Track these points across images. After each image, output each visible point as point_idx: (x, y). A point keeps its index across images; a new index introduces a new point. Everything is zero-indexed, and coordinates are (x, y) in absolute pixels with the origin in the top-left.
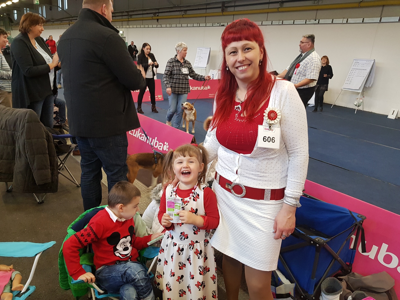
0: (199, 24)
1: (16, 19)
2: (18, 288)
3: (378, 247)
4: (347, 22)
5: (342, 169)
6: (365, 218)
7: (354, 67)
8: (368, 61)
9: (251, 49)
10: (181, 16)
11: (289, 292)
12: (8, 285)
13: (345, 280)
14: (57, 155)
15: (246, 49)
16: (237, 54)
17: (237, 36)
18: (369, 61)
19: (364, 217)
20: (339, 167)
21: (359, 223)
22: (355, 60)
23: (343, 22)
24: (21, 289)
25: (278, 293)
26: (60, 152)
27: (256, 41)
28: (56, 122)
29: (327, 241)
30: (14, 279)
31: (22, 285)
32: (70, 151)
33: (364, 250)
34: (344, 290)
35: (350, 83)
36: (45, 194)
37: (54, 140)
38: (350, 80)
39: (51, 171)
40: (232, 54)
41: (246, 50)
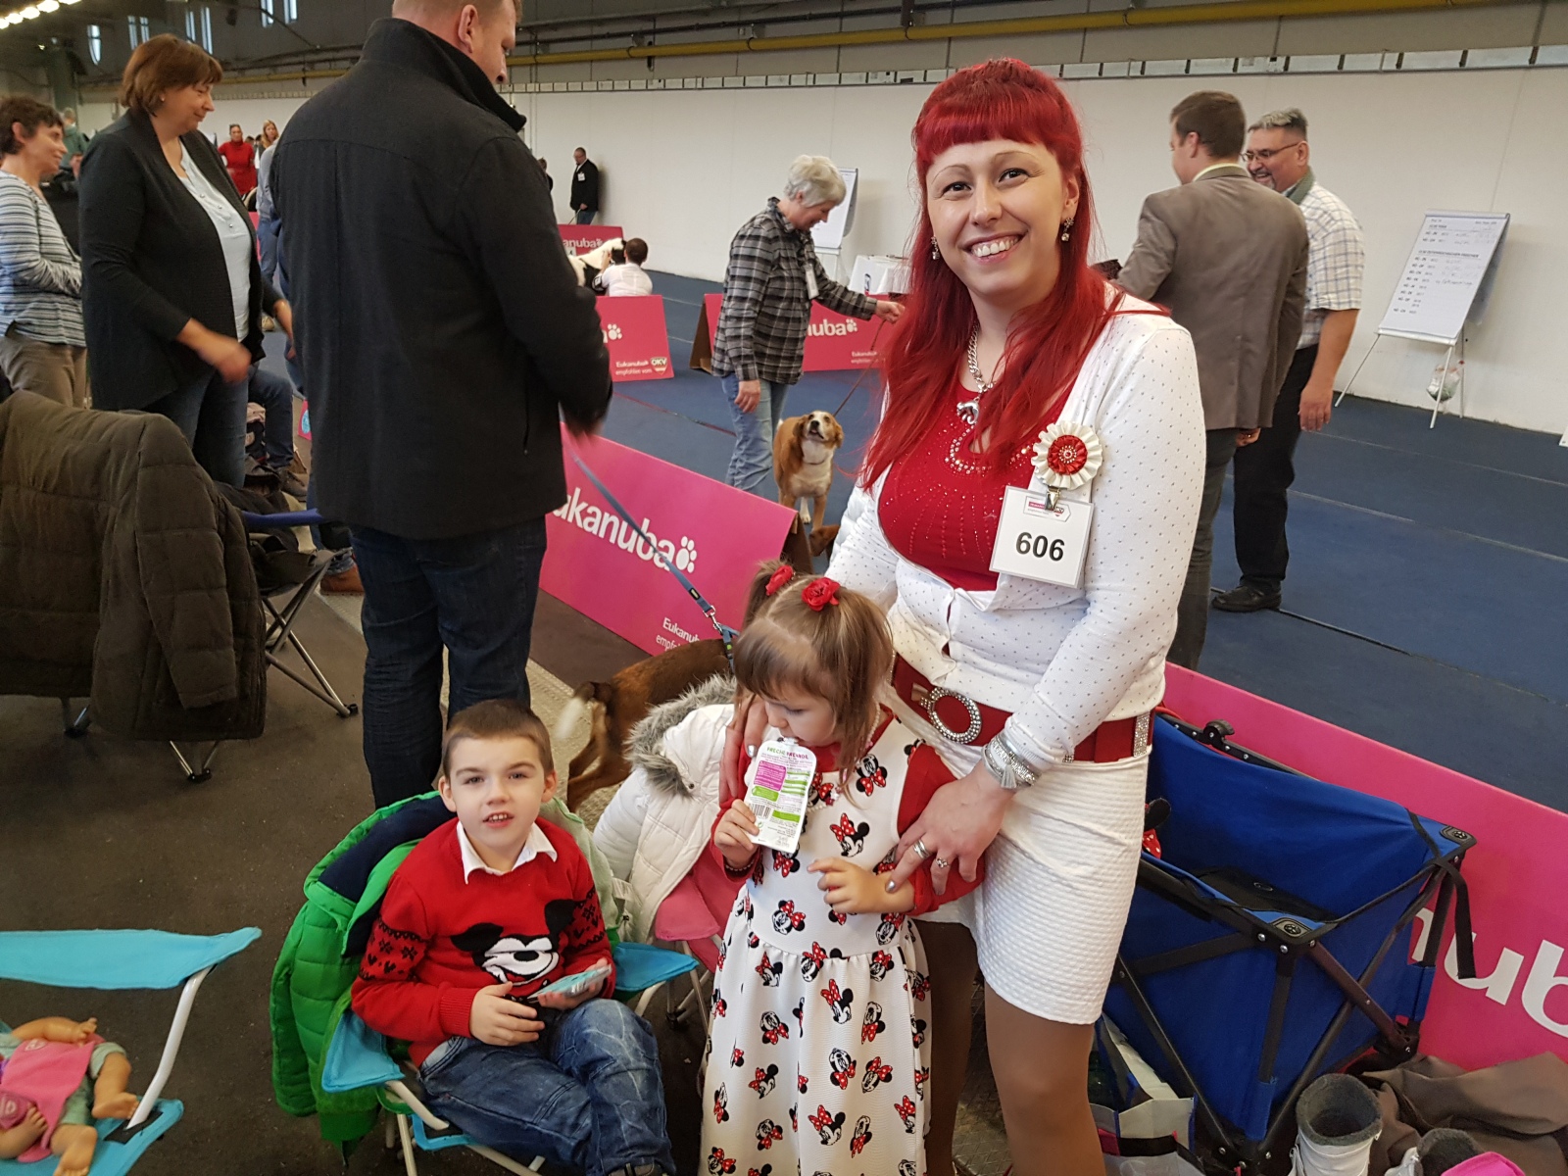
0: (811, 76)
1: (98, 57)
2: (118, 1107)
3: (1522, 957)
4: (1399, 65)
5: (1378, 646)
6: (1473, 843)
7: (1428, 246)
8: (1482, 220)
9: (1024, 172)
10: (744, 46)
11: (1170, 1133)
12: (78, 1096)
13: (1388, 1083)
14: (262, 593)
15: (1006, 174)
16: (971, 192)
17: (971, 124)
18: (1486, 220)
19: (1469, 837)
20: (1368, 640)
21: (1450, 861)
22: (1431, 218)
23: (1381, 65)
24: (129, 1110)
25: (1125, 1133)
26: (273, 583)
27: (1050, 144)
28: (256, 464)
29: (1322, 932)
30: (99, 1074)
31: (132, 1097)
32: (310, 577)
33: (1467, 969)
34: (1387, 1127)
35: (1414, 309)
36: (215, 746)
37: (248, 536)
38: (1412, 297)
39: (236, 655)
40: (952, 193)
41: (1008, 177)
